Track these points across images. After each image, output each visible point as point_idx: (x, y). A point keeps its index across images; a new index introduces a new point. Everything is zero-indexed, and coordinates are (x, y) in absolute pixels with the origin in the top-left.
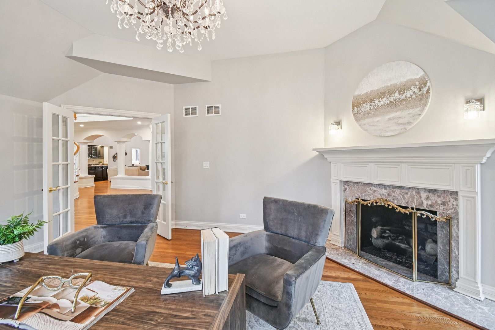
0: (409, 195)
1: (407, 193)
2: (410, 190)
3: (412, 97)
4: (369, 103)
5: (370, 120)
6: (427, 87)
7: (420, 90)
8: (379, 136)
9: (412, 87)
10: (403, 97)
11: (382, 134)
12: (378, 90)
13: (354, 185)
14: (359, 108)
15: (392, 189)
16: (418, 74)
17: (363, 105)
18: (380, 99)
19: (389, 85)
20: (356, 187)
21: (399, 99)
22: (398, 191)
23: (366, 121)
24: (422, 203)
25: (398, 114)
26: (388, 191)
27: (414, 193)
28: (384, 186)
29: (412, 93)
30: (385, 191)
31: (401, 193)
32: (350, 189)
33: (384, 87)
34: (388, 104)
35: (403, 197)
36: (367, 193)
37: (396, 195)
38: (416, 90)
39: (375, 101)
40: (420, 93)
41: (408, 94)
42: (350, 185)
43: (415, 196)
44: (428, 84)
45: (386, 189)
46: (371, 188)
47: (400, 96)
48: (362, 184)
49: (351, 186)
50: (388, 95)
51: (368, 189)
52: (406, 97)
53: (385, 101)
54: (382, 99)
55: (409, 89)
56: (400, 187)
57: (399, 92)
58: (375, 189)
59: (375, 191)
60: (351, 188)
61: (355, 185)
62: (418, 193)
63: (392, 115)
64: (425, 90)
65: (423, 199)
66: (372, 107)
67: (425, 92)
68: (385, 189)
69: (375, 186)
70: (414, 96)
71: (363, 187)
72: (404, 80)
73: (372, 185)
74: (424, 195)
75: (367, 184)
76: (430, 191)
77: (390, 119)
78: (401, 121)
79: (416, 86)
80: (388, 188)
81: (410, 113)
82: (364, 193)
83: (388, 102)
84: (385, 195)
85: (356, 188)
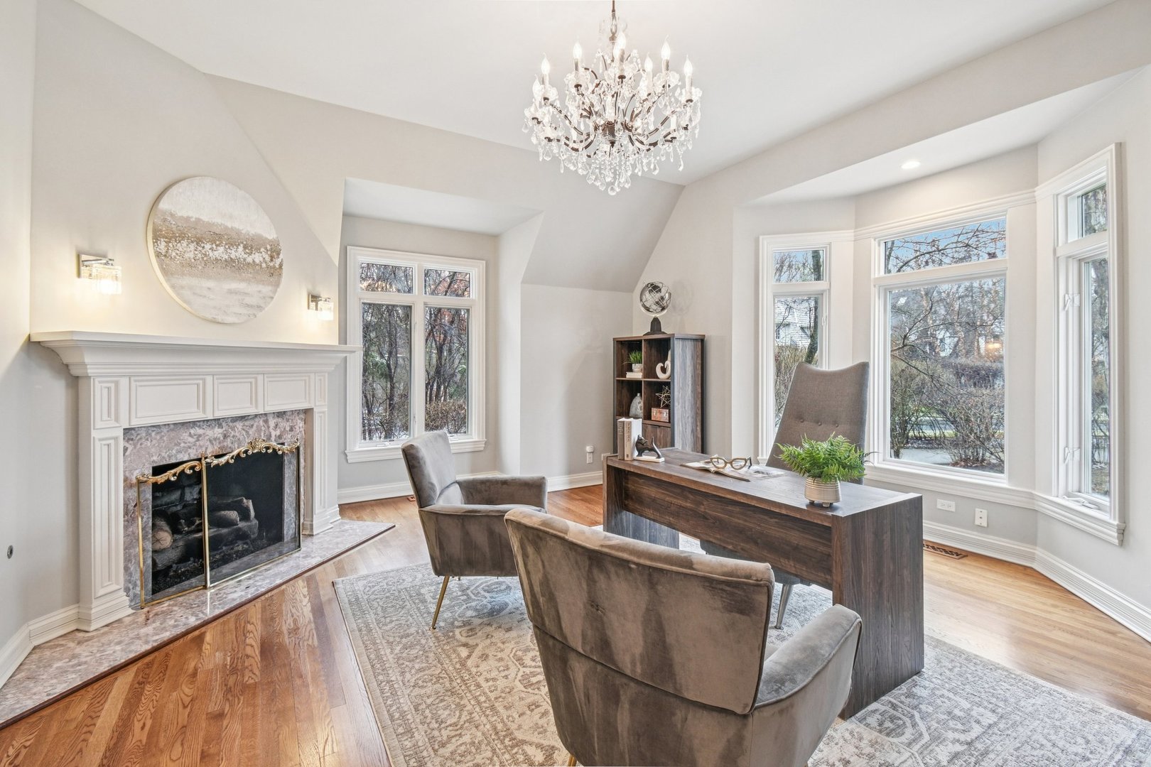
0: (255, 428)
1: (252, 425)
2: (256, 420)
3: (261, 266)
4: (192, 242)
5: (193, 281)
6: (280, 260)
7: (272, 260)
8: (214, 322)
9: (262, 250)
10: (249, 260)
11: (219, 318)
12: (209, 223)
13: (150, 435)
14: (170, 244)
15: (231, 424)
16: (271, 235)
17: (180, 242)
18: (214, 246)
19: (229, 225)
20: (156, 439)
21: (245, 260)
22: (239, 425)
23: (186, 281)
24: (271, 436)
25: (242, 286)
26: (224, 429)
27: (261, 423)
28: (218, 422)
29: (261, 259)
30: (220, 431)
31: (244, 427)
32: (139, 446)
33: (220, 226)
34: (226, 261)
35: (247, 432)
36: (182, 445)
37: (237, 434)
38: (268, 259)
39: (206, 247)
40: (271, 264)
41: (257, 258)
42: (139, 437)
43: (263, 428)
44: (281, 256)
45: (220, 426)
46: (192, 431)
47: (246, 256)
48: (172, 426)
49: (141, 439)
50: (226, 244)
51: (185, 436)
52: (254, 261)
53: (220, 252)
54: (217, 246)
55: (258, 250)
56: (243, 418)
57: (245, 248)
58: (200, 431)
59: (200, 436)
60: (141, 444)
61: (153, 434)
62: (266, 422)
63: (234, 285)
64: (278, 262)
65: (271, 430)
66: (199, 255)
67: (277, 267)
68: (219, 428)
69: (199, 427)
70: (264, 265)
71: (173, 434)
72: (252, 231)
73: (194, 424)
74: (272, 423)
75: (183, 424)
76: (281, 414)
77: (230, 292)
78: (248, 300)
79: (266, 248)
80: (224, 424)
81: (260, 292)
82: (176, 448)
83: (227, 257)
84: (219, 439)
85: (154, 442)
